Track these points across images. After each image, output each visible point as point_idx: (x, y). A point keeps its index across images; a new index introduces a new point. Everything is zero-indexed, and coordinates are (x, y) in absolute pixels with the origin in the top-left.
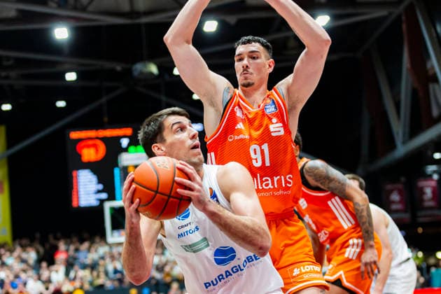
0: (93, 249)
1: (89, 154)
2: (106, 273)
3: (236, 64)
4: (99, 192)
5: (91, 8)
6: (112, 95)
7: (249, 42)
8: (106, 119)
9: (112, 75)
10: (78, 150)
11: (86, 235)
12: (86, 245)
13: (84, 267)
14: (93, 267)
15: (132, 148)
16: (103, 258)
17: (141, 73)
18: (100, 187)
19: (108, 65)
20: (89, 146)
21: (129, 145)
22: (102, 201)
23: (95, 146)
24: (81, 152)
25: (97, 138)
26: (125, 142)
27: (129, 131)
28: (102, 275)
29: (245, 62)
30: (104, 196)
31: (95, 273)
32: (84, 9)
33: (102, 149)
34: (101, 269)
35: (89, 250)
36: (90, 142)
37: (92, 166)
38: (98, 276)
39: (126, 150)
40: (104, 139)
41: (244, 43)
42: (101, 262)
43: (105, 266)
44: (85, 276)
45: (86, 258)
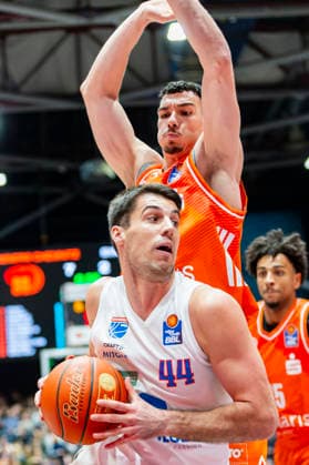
0: (26, 415)
1: (21, 285)
2: (44, 448)
3: (160, 120)
4: (34, 336)
5: (25, 88)
6: (53, 205)
7: (178, 90)
8: (44, 237)
9: (54, 178)
10: (6, 280)
11: (15, 396)
12: (16, 409)
13: (13, 439)
14: (26, 440)
15: (79, 277)
16: (38, 427)
17: (92, 175)
18: (37, 329)
19: (47, 164)
20: (21, 274)
21: (76, 272)
22: (38, 349)
23: (30, 274)
24: (10, 281)
25: (33, 263)
26: (70, 269)
27: (75, 253)
28: (38, 451)
29: (173, 118)
30: (41, 342)
31: (28, 449)
32: (16, 90)
33: (39, 277)
34: (37, 443)
35: (20, 417)
36: (23, 269)
37: (26, 302)
38: (32, 453)
39: (71, 280)
40: (43, 266)
41: (172, 92)
42: (37, 433)
43: (42, 440)
44: (15, 453)
45: (16, 426)
